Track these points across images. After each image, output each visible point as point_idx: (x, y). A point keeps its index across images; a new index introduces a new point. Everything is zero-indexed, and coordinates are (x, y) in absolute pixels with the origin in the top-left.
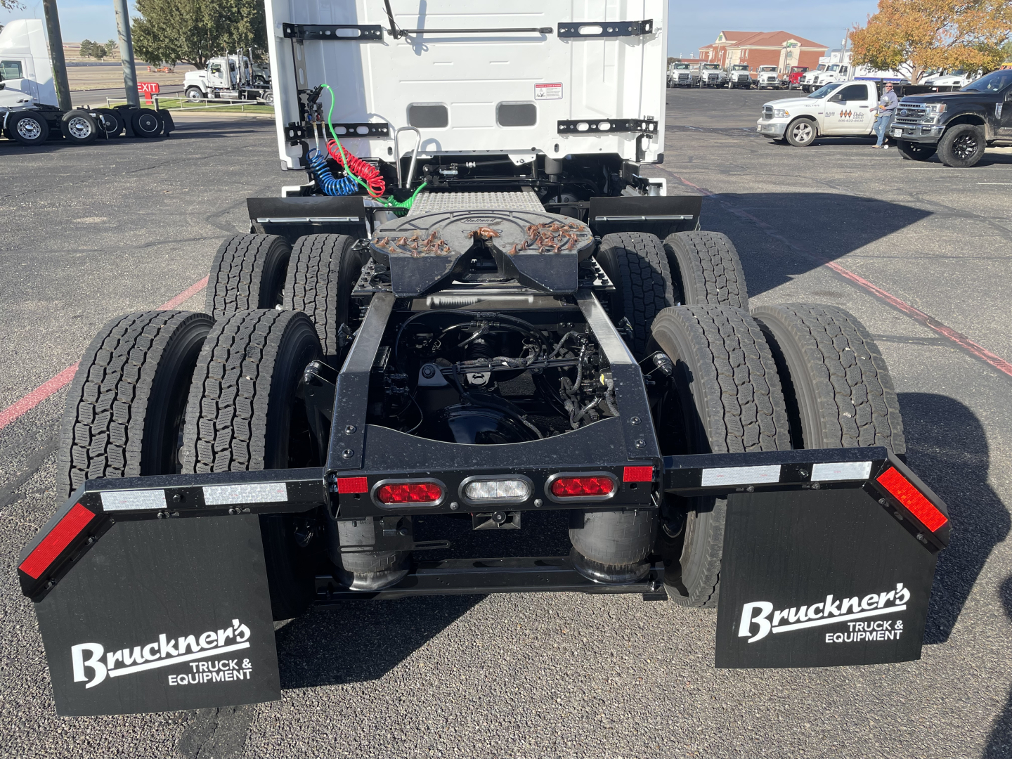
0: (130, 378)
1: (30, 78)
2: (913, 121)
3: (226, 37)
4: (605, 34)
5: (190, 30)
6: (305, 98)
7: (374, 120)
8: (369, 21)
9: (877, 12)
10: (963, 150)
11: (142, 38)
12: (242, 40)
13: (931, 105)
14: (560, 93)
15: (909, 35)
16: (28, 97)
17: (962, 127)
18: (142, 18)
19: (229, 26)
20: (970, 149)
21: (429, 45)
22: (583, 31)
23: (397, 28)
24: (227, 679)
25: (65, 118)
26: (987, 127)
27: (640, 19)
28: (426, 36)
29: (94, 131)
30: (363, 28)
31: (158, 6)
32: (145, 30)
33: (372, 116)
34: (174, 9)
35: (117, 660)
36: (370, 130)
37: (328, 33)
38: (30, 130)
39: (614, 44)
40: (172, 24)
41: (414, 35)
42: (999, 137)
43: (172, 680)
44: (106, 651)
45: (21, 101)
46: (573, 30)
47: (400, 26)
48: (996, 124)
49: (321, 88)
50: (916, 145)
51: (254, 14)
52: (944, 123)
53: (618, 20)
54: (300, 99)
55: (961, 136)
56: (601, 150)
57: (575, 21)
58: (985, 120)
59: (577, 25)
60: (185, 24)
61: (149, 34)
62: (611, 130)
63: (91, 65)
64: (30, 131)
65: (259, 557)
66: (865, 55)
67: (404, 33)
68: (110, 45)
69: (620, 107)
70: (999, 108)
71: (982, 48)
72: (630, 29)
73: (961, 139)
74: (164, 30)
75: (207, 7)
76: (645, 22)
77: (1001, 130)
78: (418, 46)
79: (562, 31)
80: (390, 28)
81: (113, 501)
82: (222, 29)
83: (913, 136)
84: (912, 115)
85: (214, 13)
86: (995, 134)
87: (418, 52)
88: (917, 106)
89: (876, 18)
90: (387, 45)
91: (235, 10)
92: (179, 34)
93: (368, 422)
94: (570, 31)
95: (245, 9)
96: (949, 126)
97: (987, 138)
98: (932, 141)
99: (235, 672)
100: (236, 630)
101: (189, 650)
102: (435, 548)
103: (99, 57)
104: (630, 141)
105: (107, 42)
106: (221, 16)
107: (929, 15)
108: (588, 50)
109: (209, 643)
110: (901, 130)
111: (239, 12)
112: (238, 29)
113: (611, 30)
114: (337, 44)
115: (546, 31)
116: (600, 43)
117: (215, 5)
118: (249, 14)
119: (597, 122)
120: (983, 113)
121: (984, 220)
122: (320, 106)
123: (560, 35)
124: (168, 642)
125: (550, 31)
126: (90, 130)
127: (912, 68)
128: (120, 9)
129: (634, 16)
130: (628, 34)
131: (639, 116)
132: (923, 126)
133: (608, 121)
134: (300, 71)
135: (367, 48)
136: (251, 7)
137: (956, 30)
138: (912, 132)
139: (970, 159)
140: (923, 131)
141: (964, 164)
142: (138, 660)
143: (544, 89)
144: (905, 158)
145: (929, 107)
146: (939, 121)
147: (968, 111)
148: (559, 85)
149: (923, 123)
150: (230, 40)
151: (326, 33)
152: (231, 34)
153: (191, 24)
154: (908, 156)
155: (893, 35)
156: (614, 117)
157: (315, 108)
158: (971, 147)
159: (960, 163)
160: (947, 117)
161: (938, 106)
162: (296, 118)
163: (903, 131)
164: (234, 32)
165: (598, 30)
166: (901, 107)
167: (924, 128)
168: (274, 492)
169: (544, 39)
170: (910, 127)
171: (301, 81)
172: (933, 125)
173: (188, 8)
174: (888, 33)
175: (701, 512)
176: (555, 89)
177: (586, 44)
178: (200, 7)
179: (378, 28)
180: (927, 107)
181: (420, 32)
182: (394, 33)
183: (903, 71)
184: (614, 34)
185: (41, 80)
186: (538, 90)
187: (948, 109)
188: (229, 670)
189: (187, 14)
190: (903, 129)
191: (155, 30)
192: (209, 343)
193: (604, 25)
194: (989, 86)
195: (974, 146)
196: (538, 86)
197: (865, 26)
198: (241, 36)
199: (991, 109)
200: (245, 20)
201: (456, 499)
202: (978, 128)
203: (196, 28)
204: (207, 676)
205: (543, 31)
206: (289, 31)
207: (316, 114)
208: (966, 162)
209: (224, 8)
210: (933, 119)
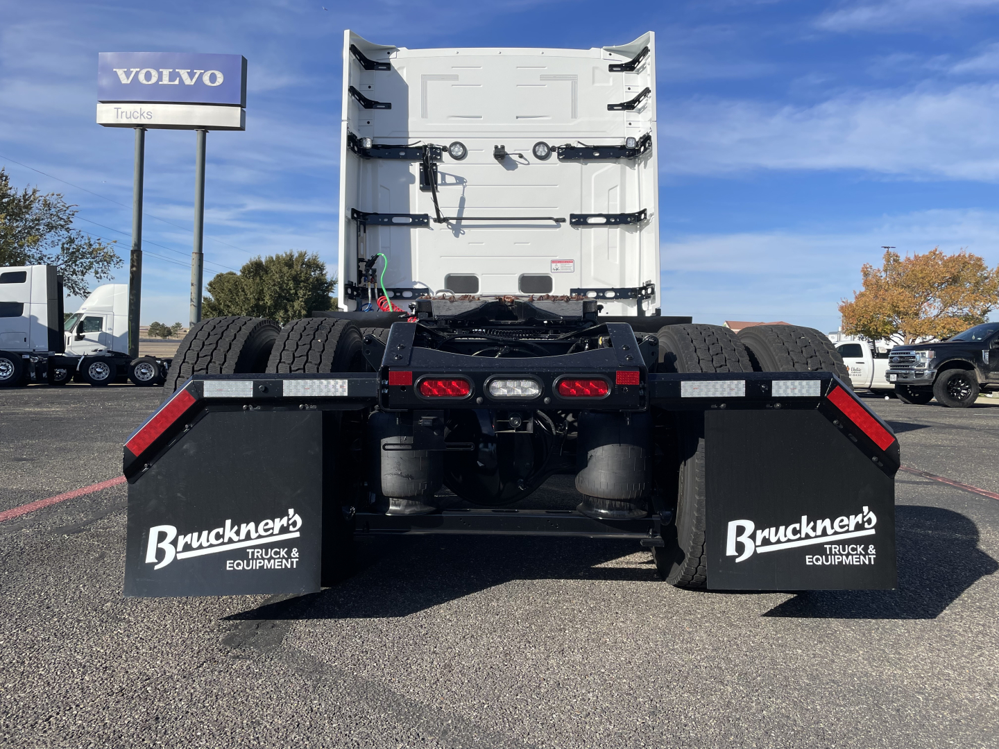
0: (227, 339)
1: (108, 332)
2: (906, 366)
3: (281, 313)
4: (608, 223)
5: (252, 307)
6: (363, 265)
7: (418, 286)
8: (419, 211)
9: (863, 289)
10: (959, 392)
11: (208, 314)
12: (296, 316)
13: (920, 352)
14: (572, 268)
15: (895, 307)
16: (101, 347)
17: (953, 371)
18: (211, 297)
19: (286, 305)
20: (965, 391)
21: (466, 230)
22: (591, 221)
23: (442, 217)
24: (276, 567)
25: (133, 363)
26: (977, 371)
27: (636, 210)
28: (464, 222)
29: (157, 374)
30: (414, 217)
31: (227, 287)
32: (213, 307)
33: (415, 283)
34: (240, 290)
35: (187, 542)
36: (414, 294)
37: (386, 220)
38: (100, 371)
39: (617, 231)
40: (237, 302)
41: (454, 222)
42: (991, 381)
43: (229, 565)
44: (179, 534)
45: (96, 351)
46: (582, 220)
47: (443, 215)
48: (986, 369)
49: (377, 256)
50: (912, 388)
51: (308, 295)
52: (935, 368)
53: (618, 213)
54: (358, 267)
55: (954, 379)
56: (607, 313)
57: (584, 213)
58: (974, 365)
59: (586, 216)
60: (247, 302)
61: (215, 310)
62: (616, 298)
63: (158, 341)
64: (99, 373)
65: (317, 450)
66: (857, 325)
67: (446, 220)
68: (176, 327)
69: (622, 277)
70: (986, 355)
71: (967, 318)
72: (629, 219)
73: (954, 381)
74: (228, 306)
75: (268, 289)
76: (640, 213)
77: (992, 374)
78: (457, 230)
79: (574, 220)
80: (436, 217)
81: (212, 389)
82: (280, 306)
83: (908, 380)
84: (903, 362)
85: (275, 294)
86: (987, 378)
87: (457, 235)
88: (907, 353)
89: (862, 295)
90: (433, 230)
91: (292, 292)
92: (242, 310)
93: (414, 345)
94: (580, 221)
95: (301, 291)
96: (940, 371)
97: (980, 381)
98: (927, 384)
99: (284, 561)
100: (291, 519)
101: (248, 537)
102: (461, 449)
103: (164, 336)
104: (632, 307)
105: (174, 324)
106: (280, 296)
107: (913, 291)
108: (595, 236)
109: (266, 530)
110: (896, 375)
111: (296, 294)
112: (293, 307)
113: (613, 221)
114: (393, 228)
115: (560, 221)
116: (605, 230)
117: (276, 287)
118: (304, 295)
119: (604, 291)
120: (971, 359)
121: (980, 430)
122: (374, 271)
123: (571, 223)
124: (232, 528)
125: (564, 220)
126: (153, 373)
127: (903, 336)
128: (195, 282)
129: (632, 209)
130: (627, 223)
131: (640, 284)
132: (916, 370)
133: (612, 290)
134: (361, 245)
135: (416, 233)
136: (307, 289)
137: (939, 303)
138: (906, 376)
139: (967, 401)
140: (917, 375)
141: (961, 404)
142: (205, 543)
143: (559, 265)
144: (906, 403)
145: (918, 354)
146: (930, 365)
147: (956, 357)
148: (571, 261)
149: (915, 368)
150: (286, 316)
151: (385, 220)
152: (286, 311)
153: (253, 302)
154: (907, 401)
155: (880, 308)
156: (618, 287)
157: (370, 272)
158: (965, 390)
159: (958, 404)
160: (935, 363)
161: (927, 352)
162: (354, 279)
163: (898, 376)
164: (290, 309)
165: (603, 220)
166: (893, 355)
167: (917, 372)
168: (338, 387)
169: (559, 226)
170: (904, 372)
171: (362, 252)
172: (926, 369)
173: (251, 290)
174: (875, 306)
175: (687, 459)
176: (567, 265)
177: (593, 230)
178: (263, 289)
179: (426, 216)
180: (917, 354)
181: (459, 219)
182: (439, 220)
183: (894, 339)
184: (616, 223)
185: (117, 334)
186: (554, 265)
187: (936, 354)
188: (279, 558)
189: (251, 294)
190: (897, 374)
191: (222, 307)
192: (290, 324)
193: (608, 217)
194: (974, 337)
195: (968, 388)
196: (553, 262)
197: (853, 301)
198: (295, 312)
199: (978, 357)
200: (301, 299)
201: (481, 394)
202: (969, 373)
203: (257, 306)
204: (260, 563)
205: (557, 220)
206: (355, 216)
207: (371, 277)
208: (963, 403)
209: (283, 290)
210: (924, 364)
